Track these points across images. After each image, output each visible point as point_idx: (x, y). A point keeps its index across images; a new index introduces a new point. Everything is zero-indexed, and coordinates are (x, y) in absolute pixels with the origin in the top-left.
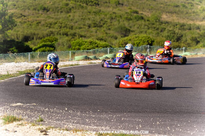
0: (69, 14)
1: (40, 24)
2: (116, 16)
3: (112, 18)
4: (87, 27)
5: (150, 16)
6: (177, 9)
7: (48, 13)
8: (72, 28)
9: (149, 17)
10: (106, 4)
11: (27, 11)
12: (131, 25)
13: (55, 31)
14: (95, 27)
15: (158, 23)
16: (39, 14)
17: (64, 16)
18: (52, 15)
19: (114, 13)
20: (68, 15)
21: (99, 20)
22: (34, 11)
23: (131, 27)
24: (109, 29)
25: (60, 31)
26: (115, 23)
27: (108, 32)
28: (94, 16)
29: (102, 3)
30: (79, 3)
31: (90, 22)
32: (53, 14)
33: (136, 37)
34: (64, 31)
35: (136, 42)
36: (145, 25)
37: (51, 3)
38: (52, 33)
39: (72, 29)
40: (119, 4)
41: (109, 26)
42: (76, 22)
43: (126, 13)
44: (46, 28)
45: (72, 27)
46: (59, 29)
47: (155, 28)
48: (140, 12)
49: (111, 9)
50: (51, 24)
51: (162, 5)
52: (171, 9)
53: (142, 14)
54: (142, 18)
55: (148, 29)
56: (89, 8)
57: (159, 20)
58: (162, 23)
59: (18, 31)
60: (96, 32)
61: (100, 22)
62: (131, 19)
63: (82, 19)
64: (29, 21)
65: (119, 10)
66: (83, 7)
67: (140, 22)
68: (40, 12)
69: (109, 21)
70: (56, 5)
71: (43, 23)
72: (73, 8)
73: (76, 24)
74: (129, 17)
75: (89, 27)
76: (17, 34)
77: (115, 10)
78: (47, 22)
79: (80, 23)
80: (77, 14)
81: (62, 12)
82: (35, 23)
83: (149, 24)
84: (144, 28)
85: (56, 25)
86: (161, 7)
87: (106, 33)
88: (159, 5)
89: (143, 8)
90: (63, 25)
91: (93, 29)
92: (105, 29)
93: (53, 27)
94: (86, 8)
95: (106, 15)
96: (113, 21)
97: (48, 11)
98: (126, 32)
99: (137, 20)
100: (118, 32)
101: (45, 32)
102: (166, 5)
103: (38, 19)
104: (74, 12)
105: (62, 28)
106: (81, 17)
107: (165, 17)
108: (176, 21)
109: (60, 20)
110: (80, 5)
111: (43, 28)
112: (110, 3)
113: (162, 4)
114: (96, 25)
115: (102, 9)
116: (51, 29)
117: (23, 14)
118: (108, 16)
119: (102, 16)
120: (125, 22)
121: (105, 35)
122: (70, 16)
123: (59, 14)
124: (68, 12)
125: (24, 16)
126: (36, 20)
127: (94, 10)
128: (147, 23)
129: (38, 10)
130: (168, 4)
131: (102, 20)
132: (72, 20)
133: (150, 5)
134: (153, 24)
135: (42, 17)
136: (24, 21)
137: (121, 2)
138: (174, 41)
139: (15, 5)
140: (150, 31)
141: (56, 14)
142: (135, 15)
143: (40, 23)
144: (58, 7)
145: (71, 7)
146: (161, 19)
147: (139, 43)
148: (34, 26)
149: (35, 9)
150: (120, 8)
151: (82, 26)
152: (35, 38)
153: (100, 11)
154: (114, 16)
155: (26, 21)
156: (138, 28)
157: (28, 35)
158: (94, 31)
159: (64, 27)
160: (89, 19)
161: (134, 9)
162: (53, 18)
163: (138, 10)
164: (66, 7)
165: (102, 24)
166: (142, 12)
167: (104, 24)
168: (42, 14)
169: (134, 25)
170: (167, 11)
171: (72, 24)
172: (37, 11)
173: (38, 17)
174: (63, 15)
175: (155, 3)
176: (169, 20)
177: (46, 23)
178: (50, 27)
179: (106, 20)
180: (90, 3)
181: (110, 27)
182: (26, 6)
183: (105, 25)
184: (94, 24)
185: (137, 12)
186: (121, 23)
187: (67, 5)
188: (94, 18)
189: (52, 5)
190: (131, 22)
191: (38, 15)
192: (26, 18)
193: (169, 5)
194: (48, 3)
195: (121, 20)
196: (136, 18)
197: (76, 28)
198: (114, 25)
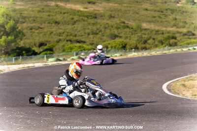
1: (52, 34)
2: (108, 26)
3: (106, 28)
4: (87, 35)
5: (134, 25)
6: (154, 19)
11: (43, 24)
12: (119, 32)
13: (63, 39)
15: (139, 30)
16: (51, 26)
18: (62, 27)
19: (107, 24)
20: (73, 26)
21: (96, 29)
23: (119, 34)
24: (103, 36)
26: (108, 31)
28: (92, 26)
29: (99, 17)
30: (81, 18)
31: (89, 31)
36: (130, 32)
38: (60, 40)
39: (76, 37)
40: (111, 17)
41: (103, 33)
42: (79, 31)
43: (116, 23)
45: (76, 35)
46: (66, 37)
48: (126, 23)
49: (105, 21)
50: (60, 33)
51: (143, 17)
52: (149, 19)
53: (128, 24)
54: (128, 27)
55: (132, 34)
56: (89, 21)
57: (140, 28)
58: (142, 30)
59: (35, 40)
60: (93, 38)
62: (119, 28)
64: (44, 32)
66: (84, 20)
67: (126, 30)
68: (53, 25)
69: (103, 30)
70: (65, 20)
71: (54, 33)
72: (77, 21)
73: (79, 33)
74: (118, 26)
76: (34, 42)
77: (109, 22)
79: (81, 32)
80: (80, 26)
81: (69, 24)
82: (49, 33)
84: (129, 34)
85: (64, 34)
87: (101, 39)
88: (141, 17)
89: (129, 19)
90: (69, 34)
91: (92, 36)
92: (100, 36)
93: (62, 36)
94: (87, 21)
95: (101, 26)
96: (106, 30)
97: (59, 24)
101: (56, 40)
103: (51, 30)
104: (78, 24)
105: (68, 37)
106: (83, 28)
107: (145, 25)
108: (153, 28)
109: (67, 30)
111: (54, 37)
112: (104, 16)
113: (143, 16)
115: (99, 21)
119: (98, 26)
120: (115, 30)
124: (73, 24)
125: (41, 28)
127: (93, 22)
128: (131, 30)
130: (148, 15)
131: (98, 29)
132: (76, 30)
133: (134, 17)
135: (54, 29)
136: (40, 32)
137: (113, 16)
139: (35, 21)
140: (133, 36)
141: (65, 26)
142: (123, 24)
143: (52, 33)
145: (75, 20)
146: (142, 27)
148: (47, 36)
149: (49, 23)
150: (112, 20)
151: (83, 34)
153: (97, 22)
154: (107, 26)
155: (42, 32)
156: (125, 34)
157: (43, 42)
160: (89, 29)
161: (123, 20)
162: (62, 29)
163: (125, 21)
165: (98, 32)
166: (128, 22)
169: (122, 32)
170: (147, 21)
171: (76, 33)
174: (70, 26)
175: (138, 15)
176: (148, 27)
177: (57, 33)
178: (60, 36)
179: (101, 29)
180: (90, 17)
182: (42, 21)
183: (100, 33)
184: (92, 32)
185: (124, 23)
186: (112, 31)
187: (73, 19)
188: (92, 28)
189: (62, 19)
190: (119, 30)
193: (148, 17)
194: (59, 18)
195: (112, 29)
196: (123, 27)
197: (79, 36)
198: (107, 33)
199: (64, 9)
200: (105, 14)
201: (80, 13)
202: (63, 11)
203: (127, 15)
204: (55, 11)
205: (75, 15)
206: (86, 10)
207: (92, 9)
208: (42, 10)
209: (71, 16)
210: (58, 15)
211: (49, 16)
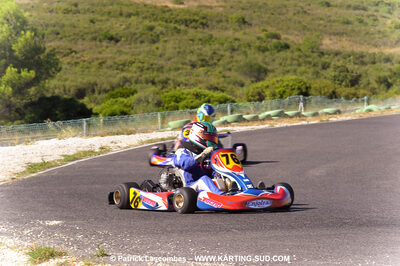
0: (156, 45)
1: (104, 66)
2: (239, 46)
3: (233, 50)
4: (189, 67)
5: (301, 42)
6: (350, 27)
7: (119, 44)
8: (160, 69)
9: (300, 45)
10: (221, 24)
11: (80, 42)
12: (267, 60)
13: (132, 77)
14: (203, 66)
15: (315, 55)
16: (102, 46)
17: (147, 49)
18: (126, 49)
19: (236, 39)
20: (154, 46)
21: (210, 53)
22: (94, 43)
23: (266, 63)
24: (230, 70)
25: (141, 76)
26: (239, 57)
27: (228, 74)
28: (200, 46)
29: (214, 23)
30: (172, 25)
31: (194, 58)
32: (128, 46)
33: (278, 81)
34: (147, 76)
35: (277, 91)
36: (293, 59)
37: (123, 27)
38: (126, 80)
39: (162, 72)
40: (245, 22)
41: (229, 63)
42: (169, 59)
43: (259, 38)
44: (116, 71)
45: (162, 67)
46: (138, 74)
47: (310, 63)
48: (283, 37)
49: (230, 33)
50: (124, 65)
51: (321, 22)
53: (286, 39)
54: (287, 47)
55: (299, 65)
56: (191, 32)
57: (318, 49)
58: (322, 53)
59: (66, 80)
61: (212, 58)
62: (268, 50)
63: (179, 52)
64: (84, 61)
65: (245, 33)
66: (179, 31)
67: (283, 54)
68: (105, 43)
69: (228, 54)
70: (132, 30)
71: (109, 62)
72: (162, 33)
73: (169, 62)
74: (264, 44)
75: (193, 66)
76: (64, 86)
77: (239, 35)
78: (116, 60)
79: (175, 60)
80: (170, 45)
81: (142, 42)
82: (96, 63)
83: (300, 57)
84: (291, 65)
85: (134, 65)
86: (320, 25)
87: (224, 77)
88: (317, 22)
89: (289, 28)
90: (146, 65)
91: (201, 70)
92: (221, 69)
93: (129, 71)
94: (186, 33)
95: (222, 44)
96: (235, 54)
97: (117, 41)
98: (259, 73)
99: (279, 51)
100: (245, 74)
101: (115, 81)
102: (330, 21)
103: (100, 56)
104: (166, 41)
105: (145, 71)
106: (178, 50)
107: (327, 43)
108: (348, 49)
109: (141, 57)
110: (175, 28)
111: (110, 72)
112: (227, 21)
113: (321, 19)
114: (204, 63)
115: (215, 33)
116: (124, 74)
117: (74, 49)
118: (225, 45)
119: (216, 46)
120: (257, 55)
121: (222, 79)
122: (157, 48)
123: (138, 45)
124: (154, 42)
125: (76, 52)
126: (97, 59)
127: (200, 36)
128: (297, 53)
129: (100, 41)
130: (332, 18)
131: (214, 53)
132: (161, 56)
133: (300, 22)
134: (309, 57)
135: (109, 52)
136: (75, 60)
137: (247, 20)
138: (347, 86)
139: (58, 34)
140: (303, 68)
141: (133, 45)
142: (275, 41)
143: (103, 63)
144: (135, 34)
145: (158, 32)
146: (321, 47)
147: (284, 92)
148: (93, 70)
149: (95, 39)
150: (247, 30)
151: (180, 66)
152: (96, 92)
153: (211, 36)
154: (236, 44)
155: (79, 60)
156: (281, 64)
157: (82, 86)
158: (203, 73)
159: (148, 69)
160: (192, 52)
161: (272, 30)
162: (127, 53)
163: (278, 32)
164: (150, 33)
165: (215, 61)
166: (286, 36)
167: (219, 60)
168: (107, 47)
169: (274, 60)
170: (331, 31)
171: (161, 62)
172: (98, 43)
173: (100, 53)
174: (146, 47)
175: (309, 18)
176: (336, 47)
177: (115, 63)
178: (122, 70)
179: (222, 53)
180: (193, 24)
181: (229, 66)
182: (78, 35)
183: (221, 62)
184: (203, 60)
185: (276, 37)
186: (251, 57)
187: (151, 29)
188: (201, 49)
189: (124, 29)
190: (267, 53)
191: (100, 49)
192: (78, 55)
193: (334, 21)
194: (117, 26)
195: (249, 52)
196: (276, 47)
197: (170, 70)
198: (237, 61)
199: (127, 5)
200: (230, 16)
201: (167, 15)
202: (126, 10)
203: (282, 17)
204: (106, 9)
205: (155, 20)
206: (181, 6)
207: (196, 4)
208: (74, 8)
209: (147, 23)
210: (113, 20)
211: (92, 21)
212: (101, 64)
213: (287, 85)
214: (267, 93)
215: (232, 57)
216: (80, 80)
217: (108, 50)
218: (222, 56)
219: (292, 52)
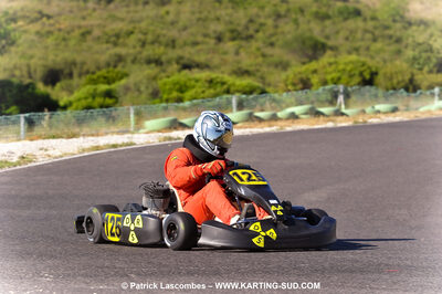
0: (167, 8)
1: (89, 38)
2: (288, 10)
3: (279, 16)
4: (213, 41)
5: (378, 5)
7: (111, 6)
8: (172, 44)
9: (375, 11)
11: (55, 2)
12: (327, 31)
13: (128, 55)
14: (233, 39)
15: (398, 25)
16: (86, 8)
17: (152, 13)
18: (122, 13)
20: (163, 10)
21: (244, 21)
22: (74, 4)
23: (327, 37)
24: (272, 44)
25: (140, 53)
26: (287, 28)
27: (269, 51)
28: (230, 11)
31: (220, 28)
32: (125, 9)
33: (330, 64)
34: (150, 52)
36: (366, 31)
38: (120, 59)
39: (174, 47)
41: (272, 35)
42: (185, 28)
44: (105, 46)
45: (173, 41)
46: (138, 49)
47: (390, 37)
50: (118, 36)
54: (358, 13)
55: (375, 40)
57: (402, 17)
58: (410, 24)
59: (32, 57)
60: (237, 53)
61: (247, 28)
62: (326, 17)
63: (199, 19)
64: (60, 30)
67: (352, 23)
69: (270, 22)
71: (96, 32)
73: (184, 33)
74: (324, 10)
75: (219, 39)
76: (28, 66)
78: (107, 29)
80: (187, 7)
81: (146, 3)
82: (77, 33)
83: (375, 28)
84: (363, 39)
85: (133, 37)
87: (264, 56)
90: (150, 37)
91: (230, 46)
92: (260, 44)
93: (125, 45)
95: (262, 8)
96: (281, 23)
98: (316, 49)
99: (346, 19)
100: (294, 51)
101: (104, 58)
103: (83, 23)
104: (180, 3)
105: (147, 47)
106: (197, 15)
107: (417, 8)
109: (143, 25)
111: (96, 47)
114: (235, 36)
116: (118, 50)
117: (46, 12)
118: (267, 10)
119: (253, 11)
121: (260, 59)
122: (168, 13)
123: (140, 7)
124: (163, 3)
125: (49, 17)
126: (80, 27)
128: (370, 24)
131: (251, 21)
132: (173, 23)
134: (387, 28)
135: (96, 17)
136: (47, 29)
140: (379, 45)
141: (132, 8)
142: (339, 4)
143: (89, 32)
146: (407, 15)
147: (339, 79)
148: (72, 43)
151: (200, 39)
152: (75, 74)
154: (283, 9)
155: (52, 29)
156: (347, 39)
157: (58, 67)
158: (232, 50)
159: (153, 43)
160: (218, 19)
162: (122, 20)
165: (251, 32)
167: (257, 31)
168: (94, 10)
169: (337, 32)
171: (173, 33)
172: (82, 3)
173: (84, 18)
174: (150, 11)
177: (106, 34)
178: (115, 44)
179: (262, 20)
181: (273, 39)
183: (260, 35)
184: (232, 31)
186: (303, 27)
188: (231, 16)
190: (328, 23)
191: (85, 13)
192: (51, 21)
195: (301, 19)
196: (341, 13)
197: (185, 44)
198: (283, 33)
212: (84, 35)
213: (344, 70)
214: (315, 80)
215: (276, 27)
216: (51, 57)
217: (96, 14)
218: (262, 25)
219: (365, 20)
